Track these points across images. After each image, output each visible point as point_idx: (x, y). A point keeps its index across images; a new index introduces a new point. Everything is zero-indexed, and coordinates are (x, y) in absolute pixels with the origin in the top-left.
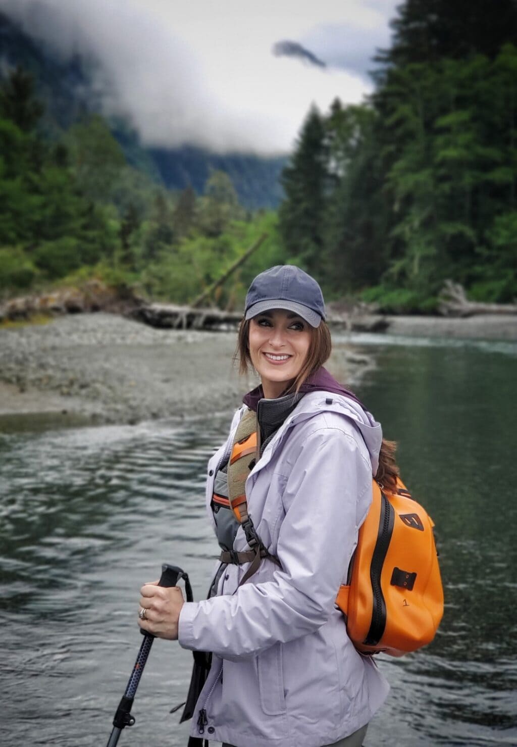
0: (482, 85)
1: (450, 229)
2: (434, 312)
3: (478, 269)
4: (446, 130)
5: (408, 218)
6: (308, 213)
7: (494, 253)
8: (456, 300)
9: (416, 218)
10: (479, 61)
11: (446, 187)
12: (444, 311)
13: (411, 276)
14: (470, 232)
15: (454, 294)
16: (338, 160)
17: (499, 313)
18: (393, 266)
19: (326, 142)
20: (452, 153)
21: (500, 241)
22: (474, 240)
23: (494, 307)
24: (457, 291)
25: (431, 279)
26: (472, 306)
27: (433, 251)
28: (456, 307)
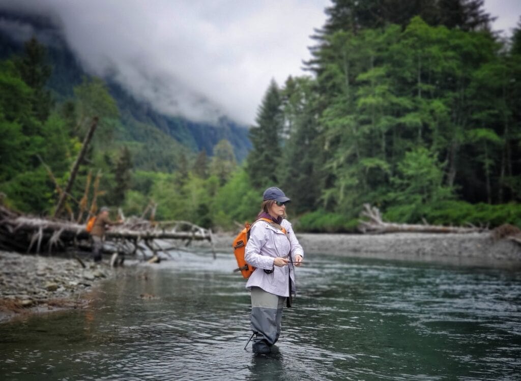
0: (395, 47)
1: (369, 163)
2: (357, 231)
3: (392, 195)
4: (366, 83)
5: (336, 155)
6: (268, 160)
7: (406, 181)
8: (374, 221)
9: (342, 155)
10: (392, 28)
11: (366, 129)
12: (364, 229)
13: (339, 202)
14: (385, 166)
15: (372, 216)
16: (290, 119)
17: (410, 231)
18: (324, 194)
19: (282, 107)
20: (370, 100)
21: (410, 172)
22: (389, 172)
23: (406, 226)
24: (375, 214)
25: (355, 204)
26: (386, 225)
27: (355, 181)
28: (374, 226)
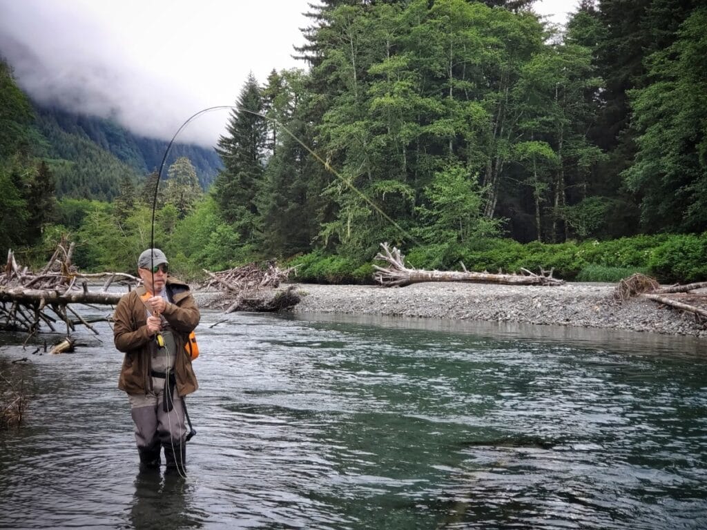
1: (386, 187)
2: (369, 281)
3: (417, 230)
4: (380, 76)
5: (340, 176)
6: (245, 183)
7: (435, 212)
8: (394, 267)
9: (348, 176)
11: (381, 140)
12: (380, 279)
13: (344, 241)
14: (407, 190)
15: (392, 260)
16: (275, 129)
17: (444, 280)
18: (324, 229)
19: (263, 112)
20: (388, 100)
21: (442, 200)
22: (412, 199)
23: (437, 273)
24: (395, 256)
25: (365, 244)
26: (411, 272)
27: (367, 211)
28: (394, 274)
